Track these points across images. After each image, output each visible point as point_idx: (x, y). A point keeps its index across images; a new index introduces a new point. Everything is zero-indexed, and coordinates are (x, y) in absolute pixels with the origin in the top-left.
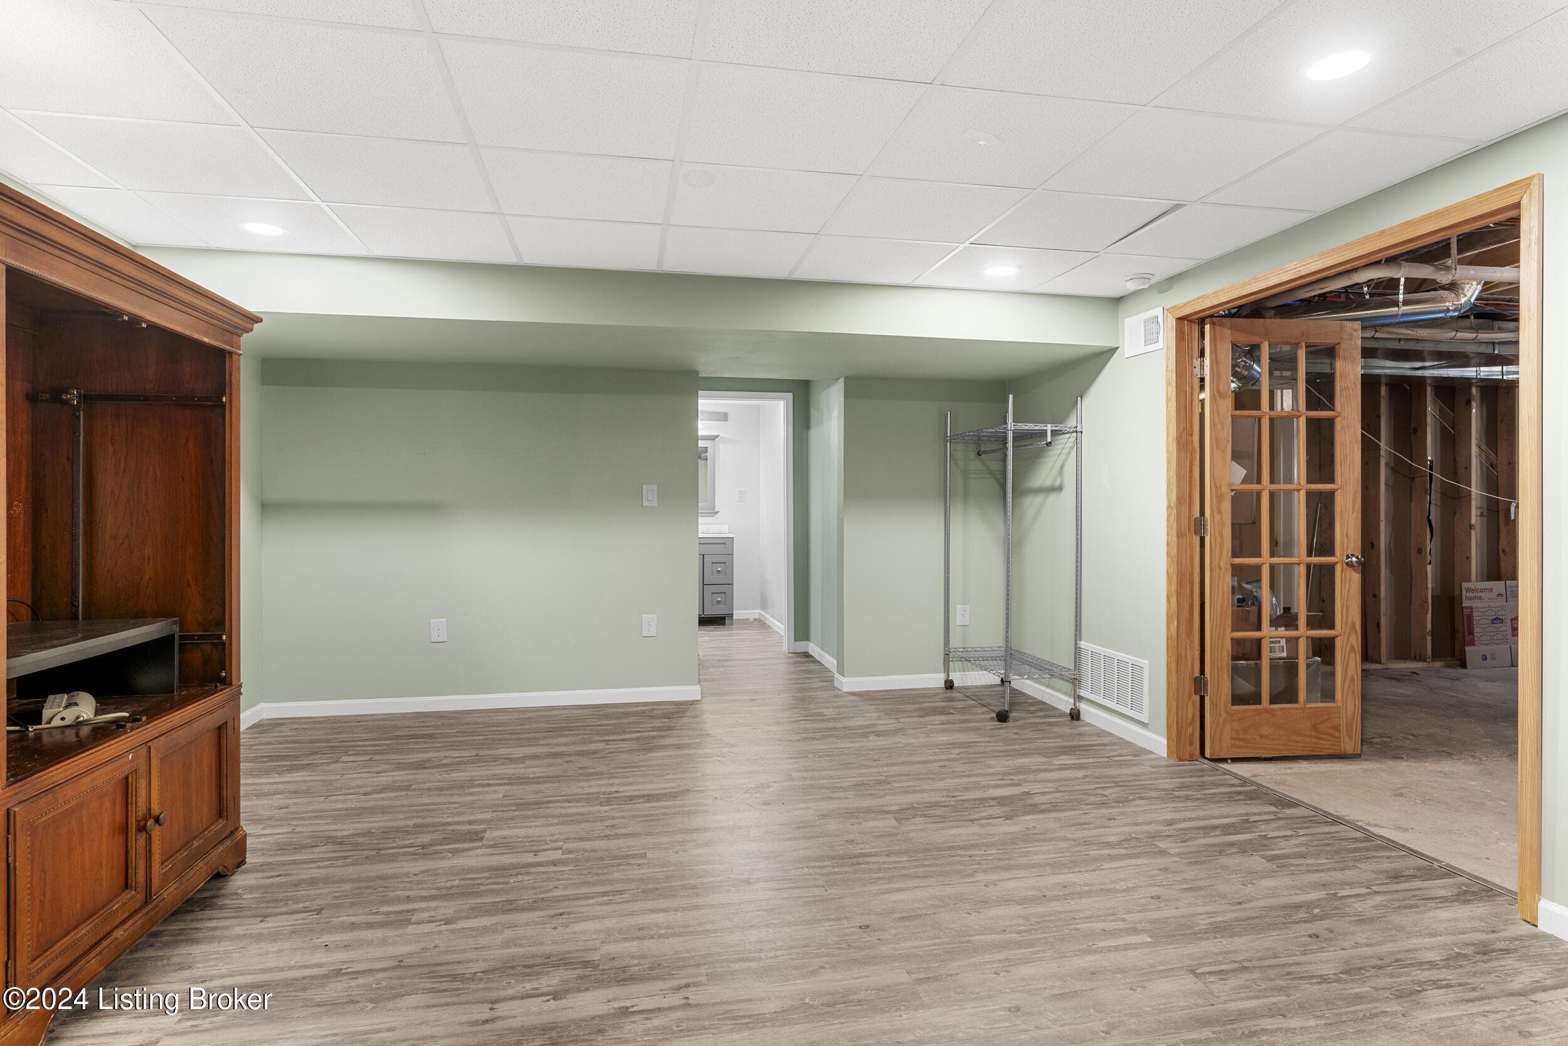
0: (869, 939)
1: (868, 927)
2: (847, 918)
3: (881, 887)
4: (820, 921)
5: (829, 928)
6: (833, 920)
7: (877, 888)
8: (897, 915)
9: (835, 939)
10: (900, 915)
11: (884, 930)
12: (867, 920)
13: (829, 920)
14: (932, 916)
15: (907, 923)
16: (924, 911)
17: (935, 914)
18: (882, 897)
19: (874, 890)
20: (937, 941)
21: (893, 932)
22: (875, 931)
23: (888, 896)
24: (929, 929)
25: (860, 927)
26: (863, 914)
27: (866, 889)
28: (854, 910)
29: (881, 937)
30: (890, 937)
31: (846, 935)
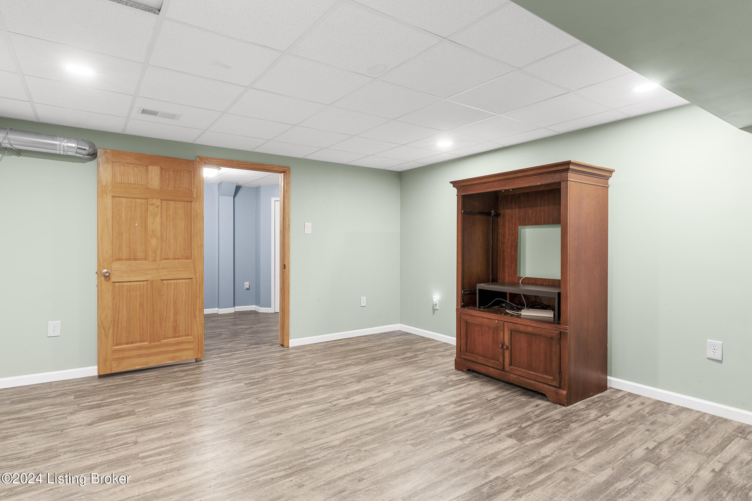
0: (276, 431)
1: (278, 435)
2: (288, 436)
3: (274, 455)
4: (300, 433)
5: (295, 431)
6: (294, 435)
7: (276, 455)
8: (264, 443)
9: (290, 428)
10: (263, 443)
11: (270, 435)
12: (279, 438)
13: (296, 434)
14: (247, 446)
15: (259, 440)
16: (251, 447)
17: (246, 447)
18: (272, 450)
19: (277, 453)
20: (246, 436)
21: (266, 435)
22: (274, 434)
23: (269, 451)
24: (249, 440)
25: (281, 434)
26: (281, 440)
27: (281, 453)
28: (285, 441)
29: (271, 432)
30: (267, 433)
31: (286, 430)
